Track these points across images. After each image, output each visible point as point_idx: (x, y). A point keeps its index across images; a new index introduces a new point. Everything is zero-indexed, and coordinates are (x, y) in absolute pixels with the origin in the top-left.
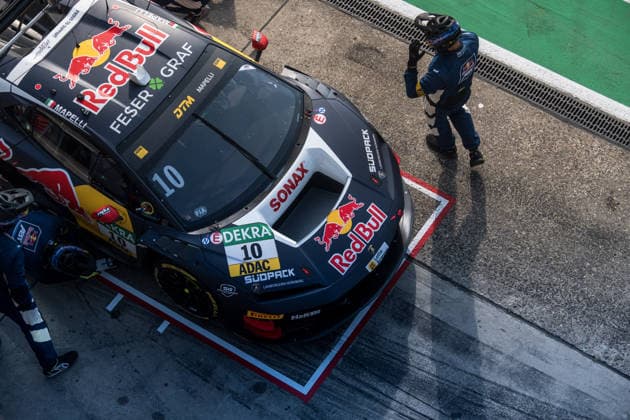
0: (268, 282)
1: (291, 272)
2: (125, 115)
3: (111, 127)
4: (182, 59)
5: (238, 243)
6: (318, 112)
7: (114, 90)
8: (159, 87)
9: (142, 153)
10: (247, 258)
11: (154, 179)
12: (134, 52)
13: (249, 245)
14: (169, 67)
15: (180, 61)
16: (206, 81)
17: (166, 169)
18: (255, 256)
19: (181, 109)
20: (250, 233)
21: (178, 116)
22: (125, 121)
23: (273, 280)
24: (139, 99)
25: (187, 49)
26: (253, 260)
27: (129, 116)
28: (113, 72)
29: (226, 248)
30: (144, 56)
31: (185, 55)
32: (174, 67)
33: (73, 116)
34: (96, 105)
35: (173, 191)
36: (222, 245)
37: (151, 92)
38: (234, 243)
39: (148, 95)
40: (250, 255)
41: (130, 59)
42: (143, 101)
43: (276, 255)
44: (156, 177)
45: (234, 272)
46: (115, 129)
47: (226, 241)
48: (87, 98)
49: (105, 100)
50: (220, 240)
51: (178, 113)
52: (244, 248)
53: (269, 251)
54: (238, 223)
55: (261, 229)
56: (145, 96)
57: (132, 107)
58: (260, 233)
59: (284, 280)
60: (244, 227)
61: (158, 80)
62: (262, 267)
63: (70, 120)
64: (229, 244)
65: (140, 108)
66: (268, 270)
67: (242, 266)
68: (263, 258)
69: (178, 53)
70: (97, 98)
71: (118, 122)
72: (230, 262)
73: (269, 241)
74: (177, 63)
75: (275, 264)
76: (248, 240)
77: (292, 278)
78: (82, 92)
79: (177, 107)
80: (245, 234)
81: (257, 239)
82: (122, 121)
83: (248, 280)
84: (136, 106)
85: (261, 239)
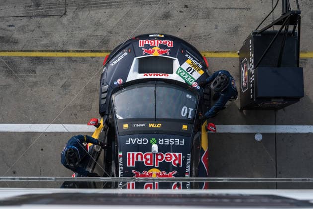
0: (197, 61)
1: (187, 55)
2: (175, 143)
3: (183, 144)
4: (135, 140)
5: (191, 76)
6: (117, 83)
7: (167, 155)
8: (153, 139)
9: (185, 127)
10: (194, 71)
11: (191, 117)
12: (144, 160)
13: (189, 73)
14: (142, 142)
15: (137, 140)
16: (138, 126)
17: (184, 116)
18: (191, 68)
19: (157, 126)
20: (185, 75)
21: (161, 125)
22: (177, 141)
23: (194, 59)
24: (164, 143)
25: (129, 141)
26: (193, 68)
27: (174, 141)
28: (159, 161)
29: (196, 79)
30: (143, 155)
31: (132, 140)
32: (141, 140)
33: (188, 162)
34: (178, 156)
35: (190, 109)
36: (196, 81)
37: (158, 141)
38: (192, 78)
39: (161, 141)
40: (192, 70)
41: (148, 160)
42: (164, 141)
43: (185, 63)
44: (190, 117)
45: (202, 72)
46: (183, 142)
47: (194, 81)
48: (177, 162)
49: (174, 154)
50: (194, 83)
51: (159, 126)
52: (191, 73)
53: (186, 65)
54: (184, 81)
55: (180, 73)
56: (162, 142)
57: (170, 142)
58: (182, 72)
59: (191, 56)
60: (184, 78)
61: (151, 141)
62: (193, 64)
63: (190, 162)
64: (194, 79)
65: (168, 140)
66: (193, 62)
67: (198, 71)
68: (189, 66)
69: (133, 143)
70: (175, 158)
71: (180, 143)
72: (200, 75)
73: (183, 68)
74: (138, 140)
75: (189, 61)
76: (188, 74)
77: (188, 54)
78: (176, 166)
79: (157, 128)
80: (186, 77)
81: (185, 71)
82: (178, 142)
83: (201, 66)
84: (168, 142)
85: (184, 70)
